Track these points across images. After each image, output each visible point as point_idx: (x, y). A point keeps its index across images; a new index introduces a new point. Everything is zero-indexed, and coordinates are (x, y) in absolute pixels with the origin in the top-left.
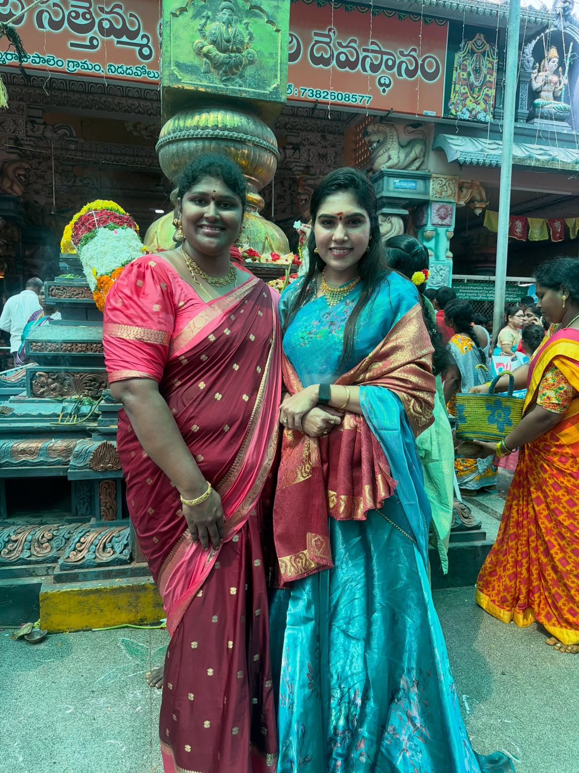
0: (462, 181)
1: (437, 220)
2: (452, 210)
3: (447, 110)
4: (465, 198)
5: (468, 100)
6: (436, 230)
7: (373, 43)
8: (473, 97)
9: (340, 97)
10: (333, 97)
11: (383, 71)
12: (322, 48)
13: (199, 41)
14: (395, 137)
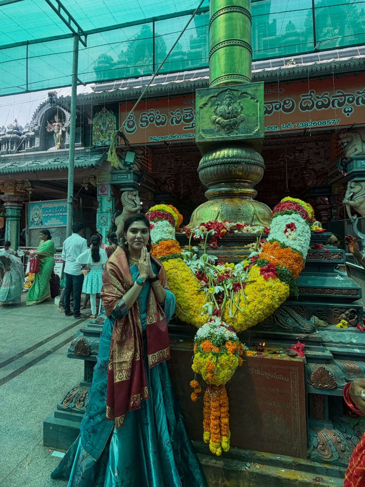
7: (338, 92)
9: (320, 123)
10: (315, 124)
11: (347, 105)
12: (308, 102)
13: (214, 117)
14: (359, 138)
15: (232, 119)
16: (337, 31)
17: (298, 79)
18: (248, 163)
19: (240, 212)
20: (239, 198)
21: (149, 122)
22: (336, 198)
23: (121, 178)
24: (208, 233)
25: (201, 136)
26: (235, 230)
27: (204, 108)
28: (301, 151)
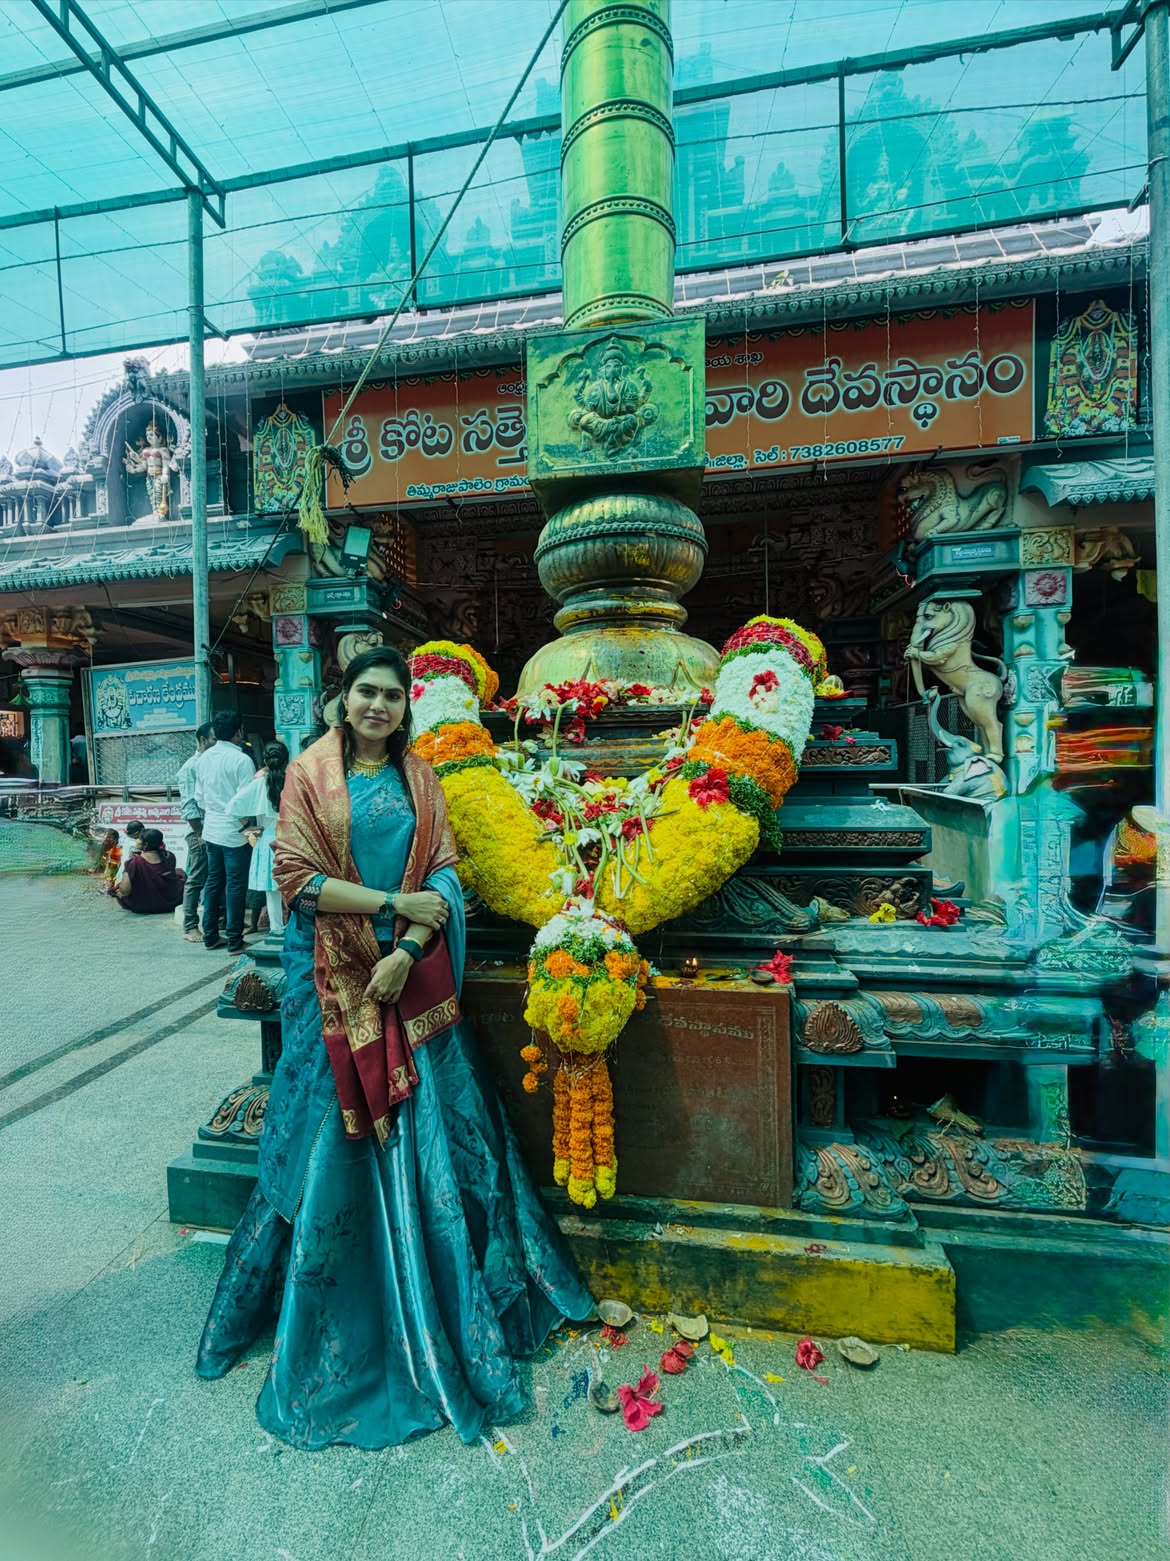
0: (1082, 530)
1: (1036, 598)
2: (1064, 579)
3: (1041, 427)
4: (1089, 556)
5: (1082, 405)
6: (1036, 614)
7: (900, 363)
8: (1091, 399)
9: (852, 448)
10: (841, 451)
11: (922, 398)
12: (822, 389)
13: (575, 411)
14: (951, 486)
15: (622, 417)
16: (902, 194)
17: (799, 327)
18: (663, 535)
19: (642, 659)
20: (642, 626)
21: (407, 446)
22: (890, 649)
23: (337, 599)
24: (561, 707)
25: (542, 462)
26: (630, 698)
27: (550, 387)
28: (804, 529)
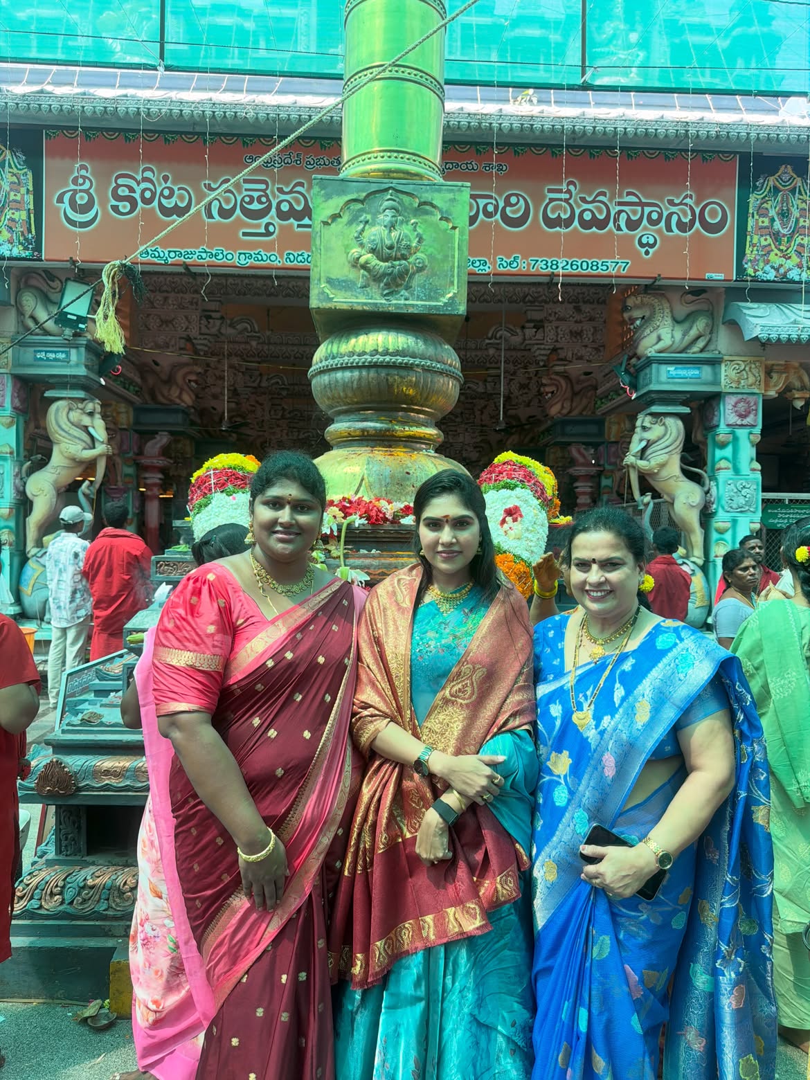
0: (770, 362)
1: (733, 419)
2: (756, 404)
3: (741, 270)
4: (775, 386)
5: (772, 254)
6: (733, 433)
7: (629, 194)
8: (779, 250)
9: (585, 266)
10: (575, 267)
11: (645, 228)
12: (559, 207)
14: (668, 310)
16: (634, 37)
17: (542, 146)
21: (140, 204)
22: (613, 449)
23: (48, 359)
24: (345, 522)
